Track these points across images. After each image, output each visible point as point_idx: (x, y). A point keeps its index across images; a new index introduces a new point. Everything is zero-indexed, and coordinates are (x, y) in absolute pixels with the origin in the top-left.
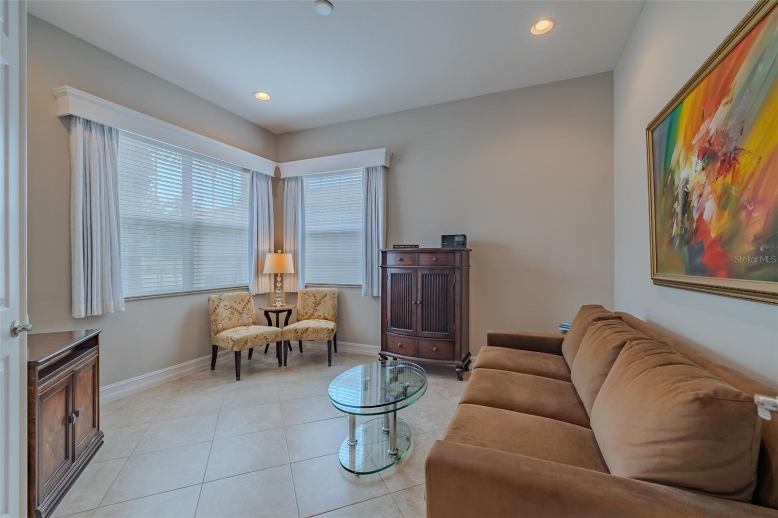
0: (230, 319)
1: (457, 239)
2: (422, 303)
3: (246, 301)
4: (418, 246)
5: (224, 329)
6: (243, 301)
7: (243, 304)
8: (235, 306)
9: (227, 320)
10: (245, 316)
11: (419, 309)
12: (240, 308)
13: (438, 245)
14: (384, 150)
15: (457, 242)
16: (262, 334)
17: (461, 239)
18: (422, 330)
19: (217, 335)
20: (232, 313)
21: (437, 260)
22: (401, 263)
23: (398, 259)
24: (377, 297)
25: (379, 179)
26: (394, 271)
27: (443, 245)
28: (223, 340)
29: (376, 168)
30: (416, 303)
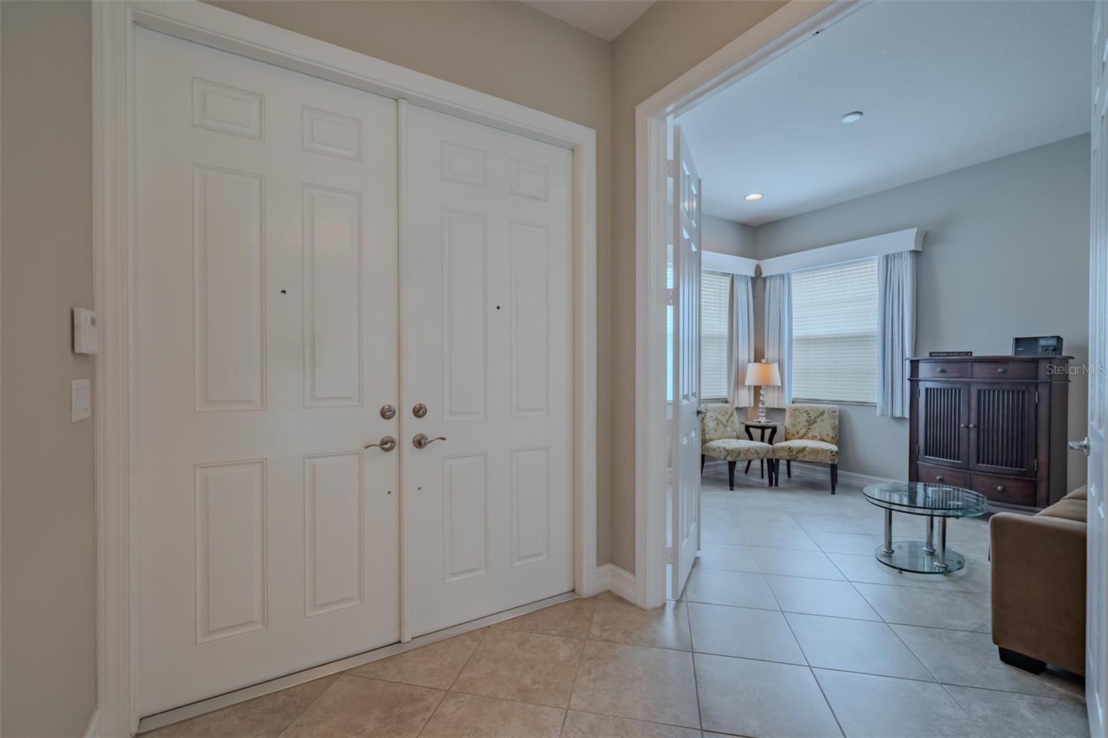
0: (716, 430)
1: (1042, 342)
2: (977, 427)
3: (729, 414)
4: (971, 353)
5: (711, 440)
6: (727, 413)
7: (727, 417)
8: (720, 417)
9: (713, 431)
10: (729, 429)
11: (973, 435)
12: (724, 420)
13: (1009, 351)
14: (915, 230)
15: (1043, 346)
16: (753, 448)
17: (1053, 342)
18: (978, 462)
19: (706, 445)
20: (717, 425)
21: (1005, 372)
22: (943, 375)
23: (938, 370)
24: (902, 419)
25: (905, 271)
26: (930, 385)
27: (1016, 352)
28: (714, 450)
29: (900, 255)
30: (967, 427)
